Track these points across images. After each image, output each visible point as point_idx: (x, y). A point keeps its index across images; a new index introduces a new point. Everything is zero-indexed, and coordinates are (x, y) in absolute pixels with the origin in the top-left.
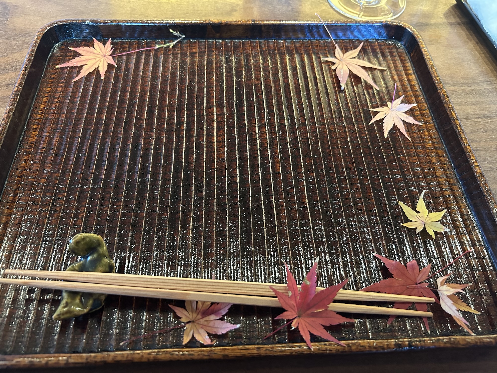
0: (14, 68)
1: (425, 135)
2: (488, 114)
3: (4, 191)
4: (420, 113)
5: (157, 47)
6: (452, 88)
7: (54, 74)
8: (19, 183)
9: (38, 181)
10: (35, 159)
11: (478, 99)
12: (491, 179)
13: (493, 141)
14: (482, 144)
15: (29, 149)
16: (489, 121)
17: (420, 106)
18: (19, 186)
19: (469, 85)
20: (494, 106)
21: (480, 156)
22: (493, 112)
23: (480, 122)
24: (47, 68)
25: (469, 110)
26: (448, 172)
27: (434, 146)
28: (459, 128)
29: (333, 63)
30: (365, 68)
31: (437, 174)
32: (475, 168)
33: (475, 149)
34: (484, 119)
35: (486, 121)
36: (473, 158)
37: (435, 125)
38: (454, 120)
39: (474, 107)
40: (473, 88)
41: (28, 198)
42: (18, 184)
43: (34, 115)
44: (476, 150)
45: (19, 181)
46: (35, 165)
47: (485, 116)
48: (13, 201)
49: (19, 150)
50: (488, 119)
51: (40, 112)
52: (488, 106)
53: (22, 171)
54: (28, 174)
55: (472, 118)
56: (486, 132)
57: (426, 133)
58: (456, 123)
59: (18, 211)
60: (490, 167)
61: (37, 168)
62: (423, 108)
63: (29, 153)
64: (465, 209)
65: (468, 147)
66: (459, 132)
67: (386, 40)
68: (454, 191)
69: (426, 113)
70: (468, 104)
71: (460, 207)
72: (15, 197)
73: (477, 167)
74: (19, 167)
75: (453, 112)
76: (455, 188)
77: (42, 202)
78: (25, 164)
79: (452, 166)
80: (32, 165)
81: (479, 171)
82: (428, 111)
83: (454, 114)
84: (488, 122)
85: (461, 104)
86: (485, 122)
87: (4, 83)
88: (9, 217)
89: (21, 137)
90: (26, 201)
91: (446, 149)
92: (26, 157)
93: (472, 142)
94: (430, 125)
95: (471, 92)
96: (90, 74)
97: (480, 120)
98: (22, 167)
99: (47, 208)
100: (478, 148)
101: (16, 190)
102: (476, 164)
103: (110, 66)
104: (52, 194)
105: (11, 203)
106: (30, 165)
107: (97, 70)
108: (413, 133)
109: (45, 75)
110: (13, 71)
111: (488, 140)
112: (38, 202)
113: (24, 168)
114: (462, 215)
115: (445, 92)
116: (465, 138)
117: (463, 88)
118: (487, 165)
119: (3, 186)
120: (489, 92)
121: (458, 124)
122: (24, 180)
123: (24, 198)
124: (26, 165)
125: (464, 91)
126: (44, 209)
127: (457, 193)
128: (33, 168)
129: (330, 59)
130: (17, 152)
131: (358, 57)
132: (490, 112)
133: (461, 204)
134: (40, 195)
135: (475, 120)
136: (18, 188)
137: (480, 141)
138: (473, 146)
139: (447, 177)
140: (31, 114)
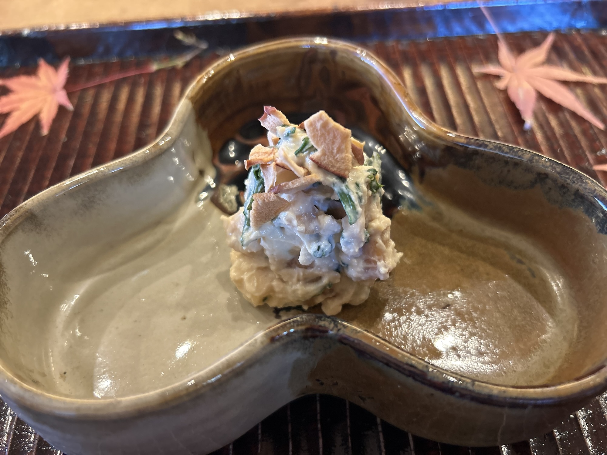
5: (154, 67)
29: (498, 77)
30: (565, 83)
96: (23, 127)
103: (61, 109)
107: (36, 120)
129: (492, 69)
131: (548, 61)
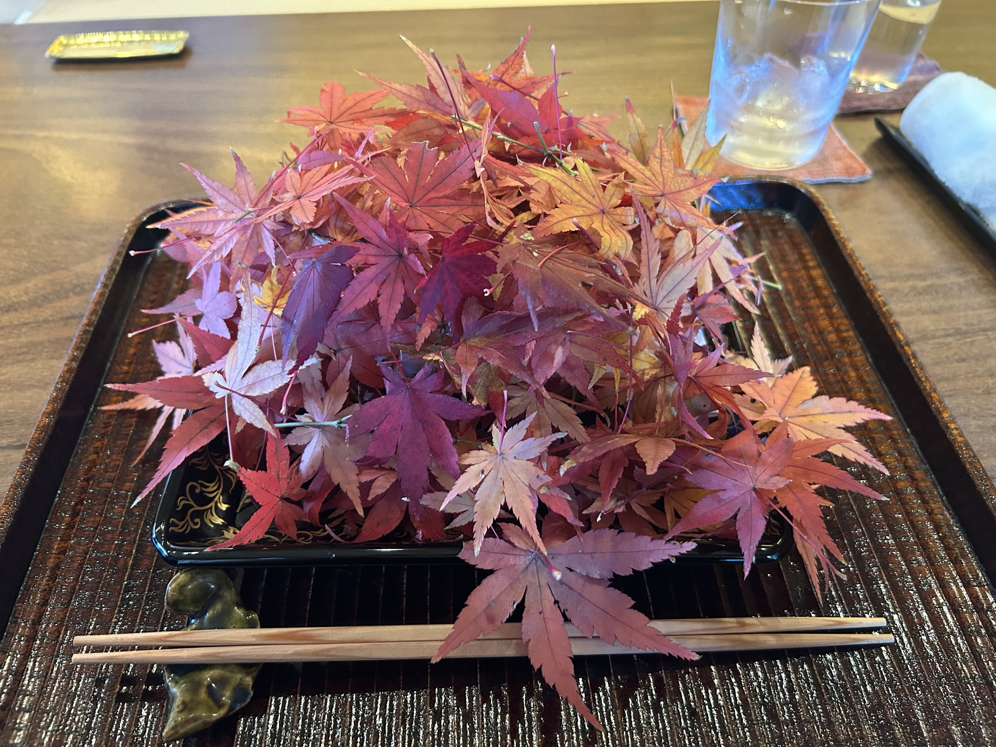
0: (80, 289)
1: (849, 377)
2: (964, 328)
3: (55, 507)
4: (838, 336)
6: (890, 285)
7: (155, 293)
8: (84, 490)
9: (119, 487)
10: (115, 447)
11: (942, 302)
12: (985, 449)
13: (979, 377)
14: (961, 383)
15: (104, 428)
16: (968, 340)
17: (836, 325)
18: (83, 496)
19: (922, 278)
20: (973, 313)
21: (959, 406)
22: (973, 325)
23: (950, 343)
24: (143, 284)
25: (927, 323)
26: (901, 445)
27: (870, 397)
28: (913, 361)
31: (880, 449)
32: (951, 434)
33: (947, 393)
34: (958, 337)
35: (962, 341)
36: (945, 415)
37: (867, 359)
38: (902, 347)
39: (934, 317)
40: (929, 282)
41: (98, 519)
42: (82, 494)
43: (118, 368)
44: (950, 396)
45: (83, 488)
46: (114, 457)
47: (958, 332)
48: (70, 526)
49: (86, 430)
50: (966, 338)
51: (127, 361)
52: (962, 314)
53: (90, 469)
54: (101, 474)
55: (934, 337)
56: (964, 360)
57: (853, 374)
58: (905, 352)
59: (79, 544)
60: (979, 426)
61: (118, 463)
62: (843, 328)
63: (103, 436)
64: (942, 515)
65: (933, 395)
66: (913, 368)
67: (762, 210)
68: (916, 480)
69: (849, 337)
70: (924, 312)
71: (932, 510)
72: (75, 517)
73: (955, 432)
74: (84, 461)
75: (897, 333)
76: (918, 474)
77: (125, 525)
78: (95, 456)
79: (908, 434)
80: (109, 456)
81: (960, 439)
82: (851, 333)
83: (900, 336)
84: (966, 343)
85: (909, 313)
86: (960, 342)
87: (59, 316)
88: (62, 556)
89: (90, 406)
90: (95, 525)
91: (893, 401)
92: (98, 444)
93: (940, 381)
94: (857, 358)
95: (927, 290)
97: (949, 339)
98: (90, 461)
99: (133, 536)
100: (952, 390)
101: (76, 504)
102: (953, 426)
104: (144, 511)
105: (66, 529)
106: (105, 457)
108: (826, 375)
109: (139, 296)
110: (77, 294)
111: (970, 375)
112: (117, 527)
113: (94, 463)
114: (937, 528)
115: (880, 296)
116: (926, 378)
117: (910, 283)
118: (974, 422)
119: (55, 498)
120: (961, 288)
121: (910, 352)
122: (92, 485)
123: (92, 519)
124: (98, 457)
125: (913, 288)
126: (128, 538)
127: (922, 484)
128: (110, 462)
130: (81, 434)
132: (966, 324)
133: (933, 506)
134: (122, 512)
135: (941, 340)
136: (80, 502)
137: (955, 377)
138: (942, 388)
139: (901, 454)
140: (112, 365)
